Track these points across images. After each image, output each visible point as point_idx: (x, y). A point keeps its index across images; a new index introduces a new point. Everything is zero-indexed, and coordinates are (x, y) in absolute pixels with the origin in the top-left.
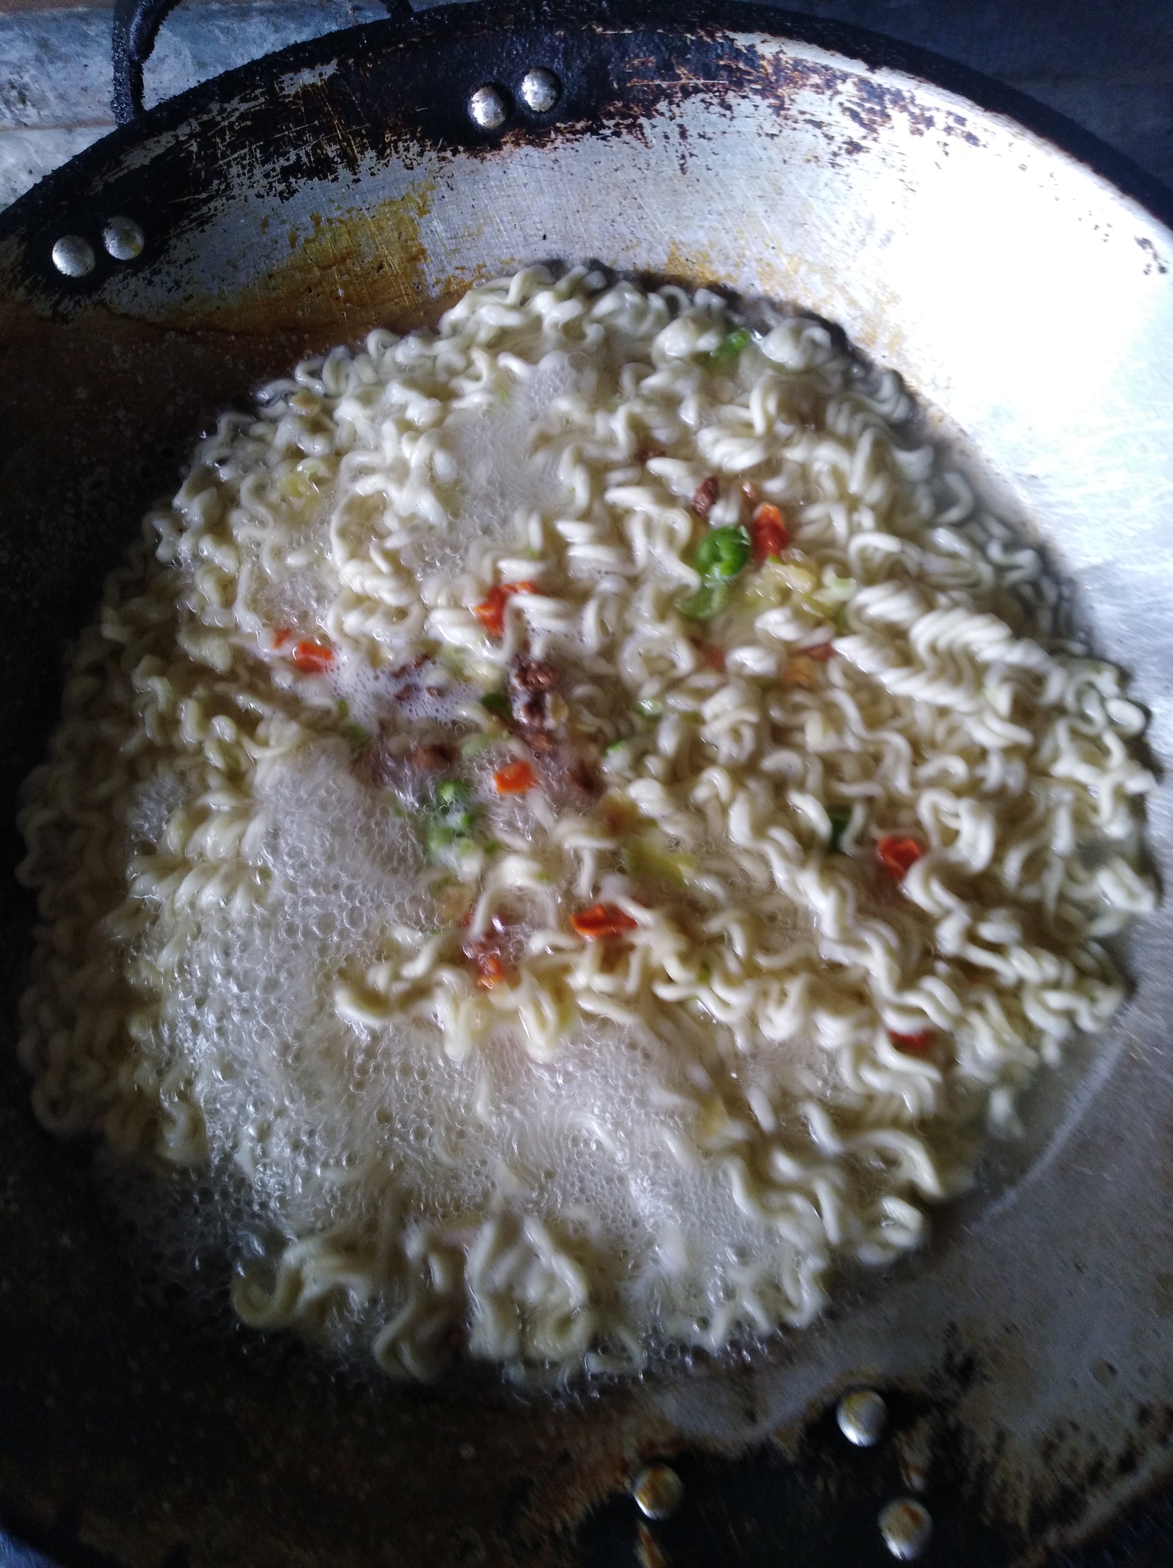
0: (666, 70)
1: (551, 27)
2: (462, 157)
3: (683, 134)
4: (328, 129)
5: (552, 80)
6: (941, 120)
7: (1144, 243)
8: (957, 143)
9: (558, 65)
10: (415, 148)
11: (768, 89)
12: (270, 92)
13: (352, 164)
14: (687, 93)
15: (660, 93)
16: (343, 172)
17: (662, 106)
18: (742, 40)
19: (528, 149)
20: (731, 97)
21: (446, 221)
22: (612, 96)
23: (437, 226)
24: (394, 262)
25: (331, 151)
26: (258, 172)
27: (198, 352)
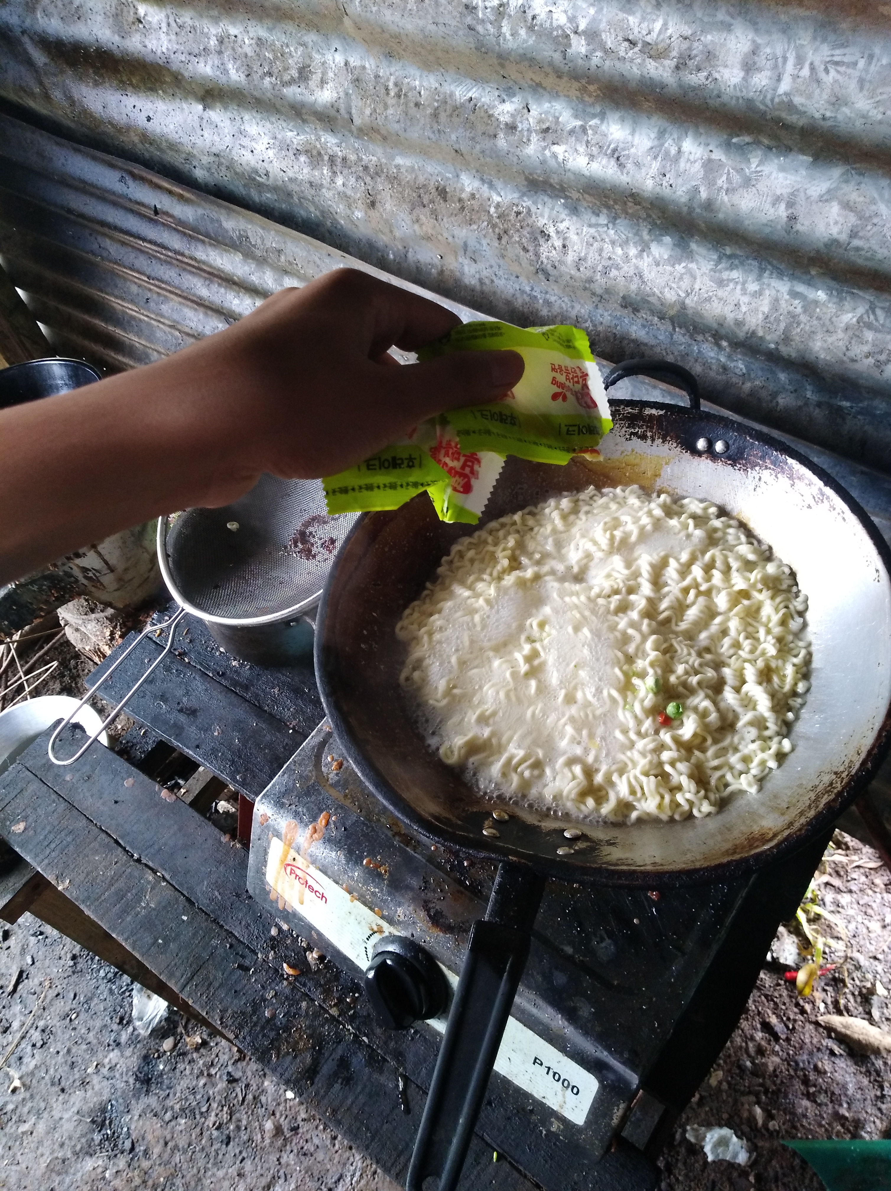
0: (763, 458)
1: (734, 431)
2: (688, 454)
3: (760, 479)
4: (652, 428)
5: (727, 446)
6: (838, 510)
7: (877, 571)
8: (840, 518)
9: (731, 442)
10: (675, 445)
11: (791, 478)
12: (641, 410)
13: (653, 440)
14: (766, 468)
15: (758, 464)
16: (649, 441)
17: (757, 468)
18: (790, 461)
19: (709, 461)
20: (779, 475)
21: (672, 470)
22: (742, 458)
23: (669, 470)
24: (649, 474)
25: (649, 434)
26: (624, 429)
27: (575, 469)
